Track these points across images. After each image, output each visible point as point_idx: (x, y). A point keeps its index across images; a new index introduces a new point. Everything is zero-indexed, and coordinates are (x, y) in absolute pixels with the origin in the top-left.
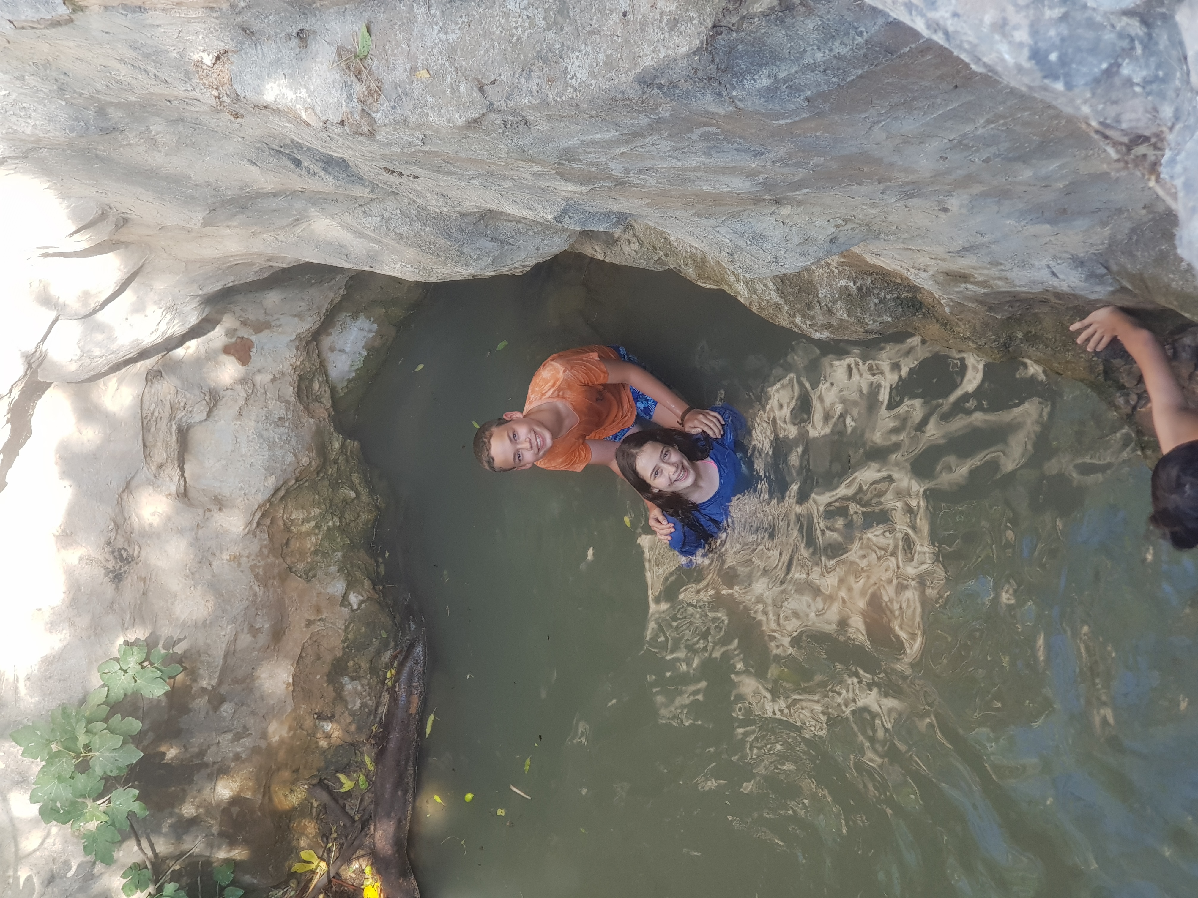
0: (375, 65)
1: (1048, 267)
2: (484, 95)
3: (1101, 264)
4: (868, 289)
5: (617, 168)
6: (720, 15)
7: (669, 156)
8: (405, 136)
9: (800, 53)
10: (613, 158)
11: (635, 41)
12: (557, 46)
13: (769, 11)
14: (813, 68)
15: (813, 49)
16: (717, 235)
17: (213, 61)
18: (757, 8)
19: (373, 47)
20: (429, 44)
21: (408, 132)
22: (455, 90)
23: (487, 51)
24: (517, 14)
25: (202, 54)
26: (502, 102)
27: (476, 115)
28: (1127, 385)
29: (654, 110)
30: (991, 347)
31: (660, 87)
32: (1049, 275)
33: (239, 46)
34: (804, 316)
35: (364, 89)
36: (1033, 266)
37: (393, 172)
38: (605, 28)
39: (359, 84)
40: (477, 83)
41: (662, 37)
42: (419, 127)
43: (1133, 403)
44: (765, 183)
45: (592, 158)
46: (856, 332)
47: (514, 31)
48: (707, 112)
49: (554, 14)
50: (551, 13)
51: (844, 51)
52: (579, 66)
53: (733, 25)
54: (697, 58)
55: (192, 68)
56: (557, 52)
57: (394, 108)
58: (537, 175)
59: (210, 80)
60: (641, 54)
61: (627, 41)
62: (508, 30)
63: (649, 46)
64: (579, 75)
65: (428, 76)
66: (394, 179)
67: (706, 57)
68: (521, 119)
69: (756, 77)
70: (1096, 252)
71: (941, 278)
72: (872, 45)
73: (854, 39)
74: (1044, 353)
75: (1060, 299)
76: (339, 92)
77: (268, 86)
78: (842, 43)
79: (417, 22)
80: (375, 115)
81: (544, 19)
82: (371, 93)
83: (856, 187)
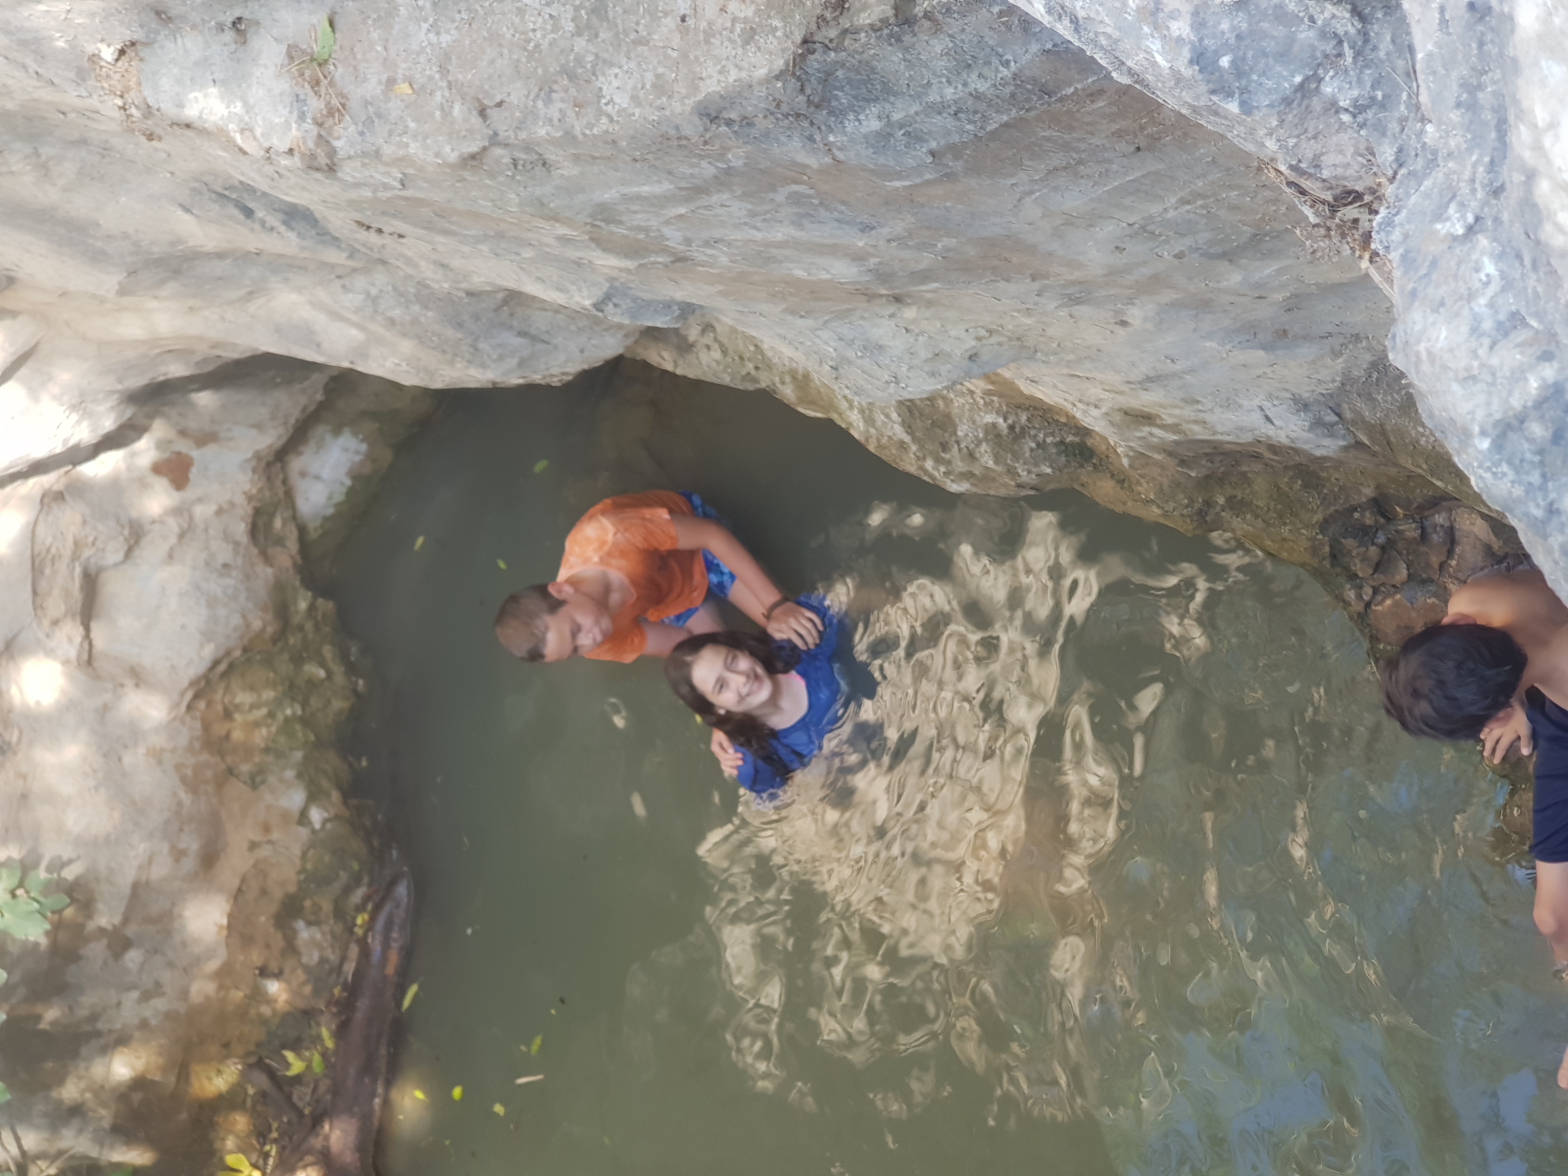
0: (339, 72)
1: (1262, 409)
2: (485, 121)
3: (1331, 408)
4: (1022, 428)
5: (674, 237)
6: (814, 26)
7: (745, 224)
8: (377, 174)
9: (923, 86)
10: (668, 223)
11: (696, 58)
12: (590, 58)
13: (879, 24)
14: (939, 108)
15: (941, 82)
16: (817, 341)
17: (115, 57)
18: (865, 19)
19: (336, 48)
20: (415, 47)
21: (382, 169)
22: (446, 113)
23: (492, 62)
24: (536, 12)
25: (99, 45)
26: (511, 133)
27: (474, 148)
28: (1360, 574)
29: (721, 157)
30: (1182, 515)
31: (729, 123)
32: (1262, 420)
33: (152, 36)
34: (938, 460)
35: (323, 106)
36: (1241, 406)
37: (369, 228)
38: (656, 37)
39: (316, 98)
40: (477, 104)
41: (734, 53)
42: (398, 161)
43: (1366, 598)
44: (877, 270)
45: (639, 219)
46: (1006, 485)
47: (531, 34)
48: (795, 164)
49: (587, 14)
50: (583, 12)
51: (982, 86)
52: (618, 88)
53: (831, 41)
54: (779, 84)
55: (86, 65)
56: (589, 66)
57: (361, 134)
58: (564, 240)
59: (112, 82)
60: (704, 75)
61: (685, 56)
62: (522, 33)
63: (715, 65)
64: (617, 99)
65: (410, 91)
66: (373, 238)
67: (793, 83)
68: (536, 157)
69: (862, 117)
70: (1324, 392)
71: (1118, 417)
72: (1022, 81)
73: (997, 70)
74: (1253, 526)
75: (1276, 453)
76: (288, 109)
77: (192, 96)
78: (980, 75)
79: (398, 16)
80: (337, 144)
81: (573, 20)
82: (331, 112)
83: (1002, 285)
